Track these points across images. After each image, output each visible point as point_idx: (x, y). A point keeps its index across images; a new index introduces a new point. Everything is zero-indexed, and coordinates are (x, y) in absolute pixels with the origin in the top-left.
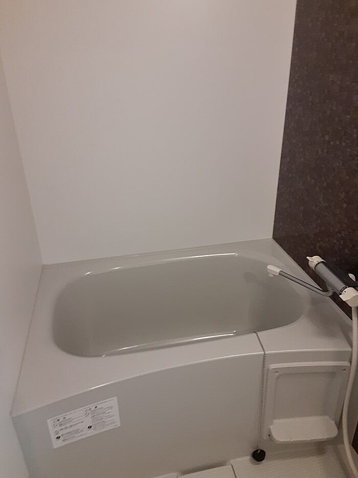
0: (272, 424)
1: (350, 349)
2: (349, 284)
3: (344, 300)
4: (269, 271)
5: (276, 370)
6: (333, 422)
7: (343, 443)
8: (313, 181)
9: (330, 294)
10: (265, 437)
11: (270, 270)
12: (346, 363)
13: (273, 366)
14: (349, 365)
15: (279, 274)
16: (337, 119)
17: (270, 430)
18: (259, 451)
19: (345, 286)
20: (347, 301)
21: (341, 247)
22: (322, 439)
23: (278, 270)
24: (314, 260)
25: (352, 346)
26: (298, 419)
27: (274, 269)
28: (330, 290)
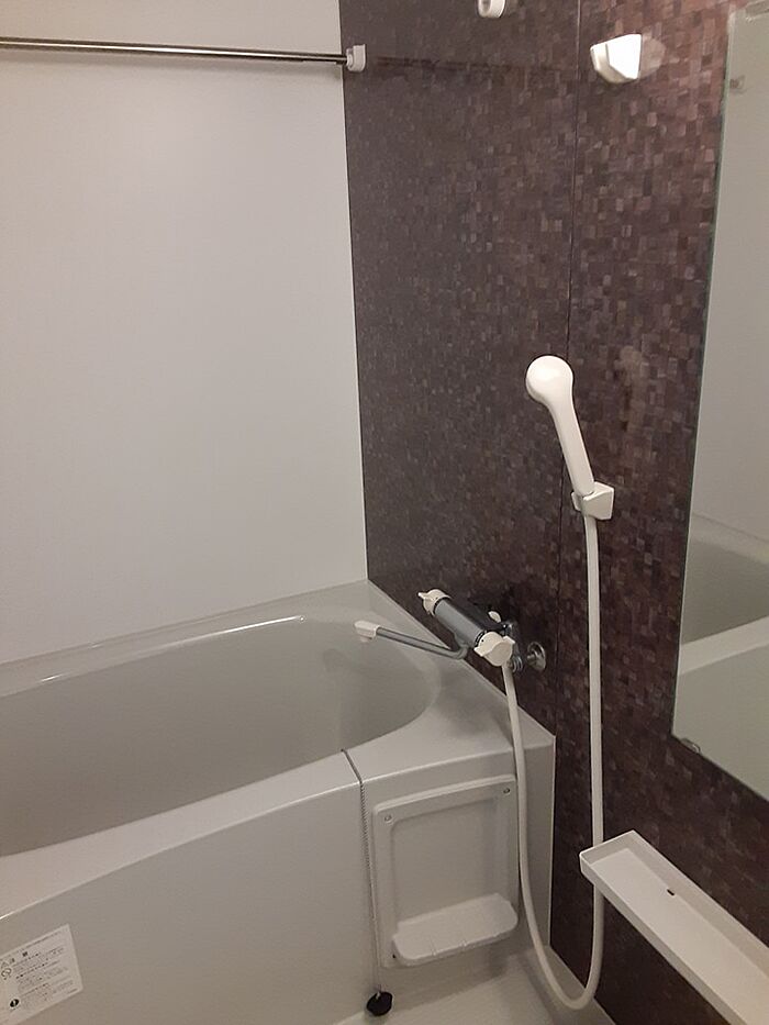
0: (396, 929)
1: (511, 749)
2: (489, 626)
3: (481, 655)
4: (359, 632)
5: (387, 815)
6: (508, 903)
7: (532, 946)
8: (416, 460)
9: (464, 653)
10: (387, 961)
11: (361, 629)
12: (510, 778)
13: (380, 807)
14: (514, 779)
15: (377, 634)
16: (434, 351)
17: (393, 944)
18: (379, 995)
19: (481, 631)
20: (487, 655)
21: (475, 569)
22: (490, 939)
23: (374, 628)
24: (432, 598)
25: (512, 744)
26: (444, 912)
27: (368, 627)
28: (462, 645)
